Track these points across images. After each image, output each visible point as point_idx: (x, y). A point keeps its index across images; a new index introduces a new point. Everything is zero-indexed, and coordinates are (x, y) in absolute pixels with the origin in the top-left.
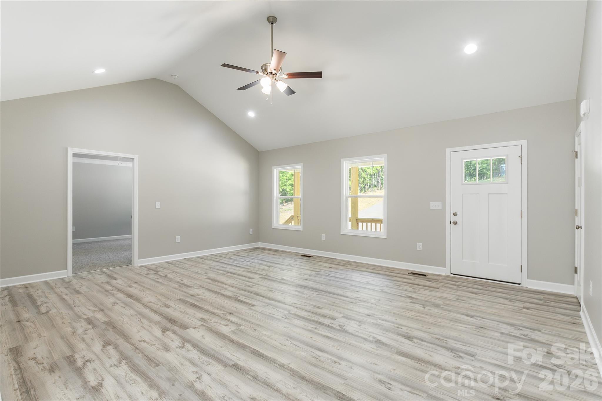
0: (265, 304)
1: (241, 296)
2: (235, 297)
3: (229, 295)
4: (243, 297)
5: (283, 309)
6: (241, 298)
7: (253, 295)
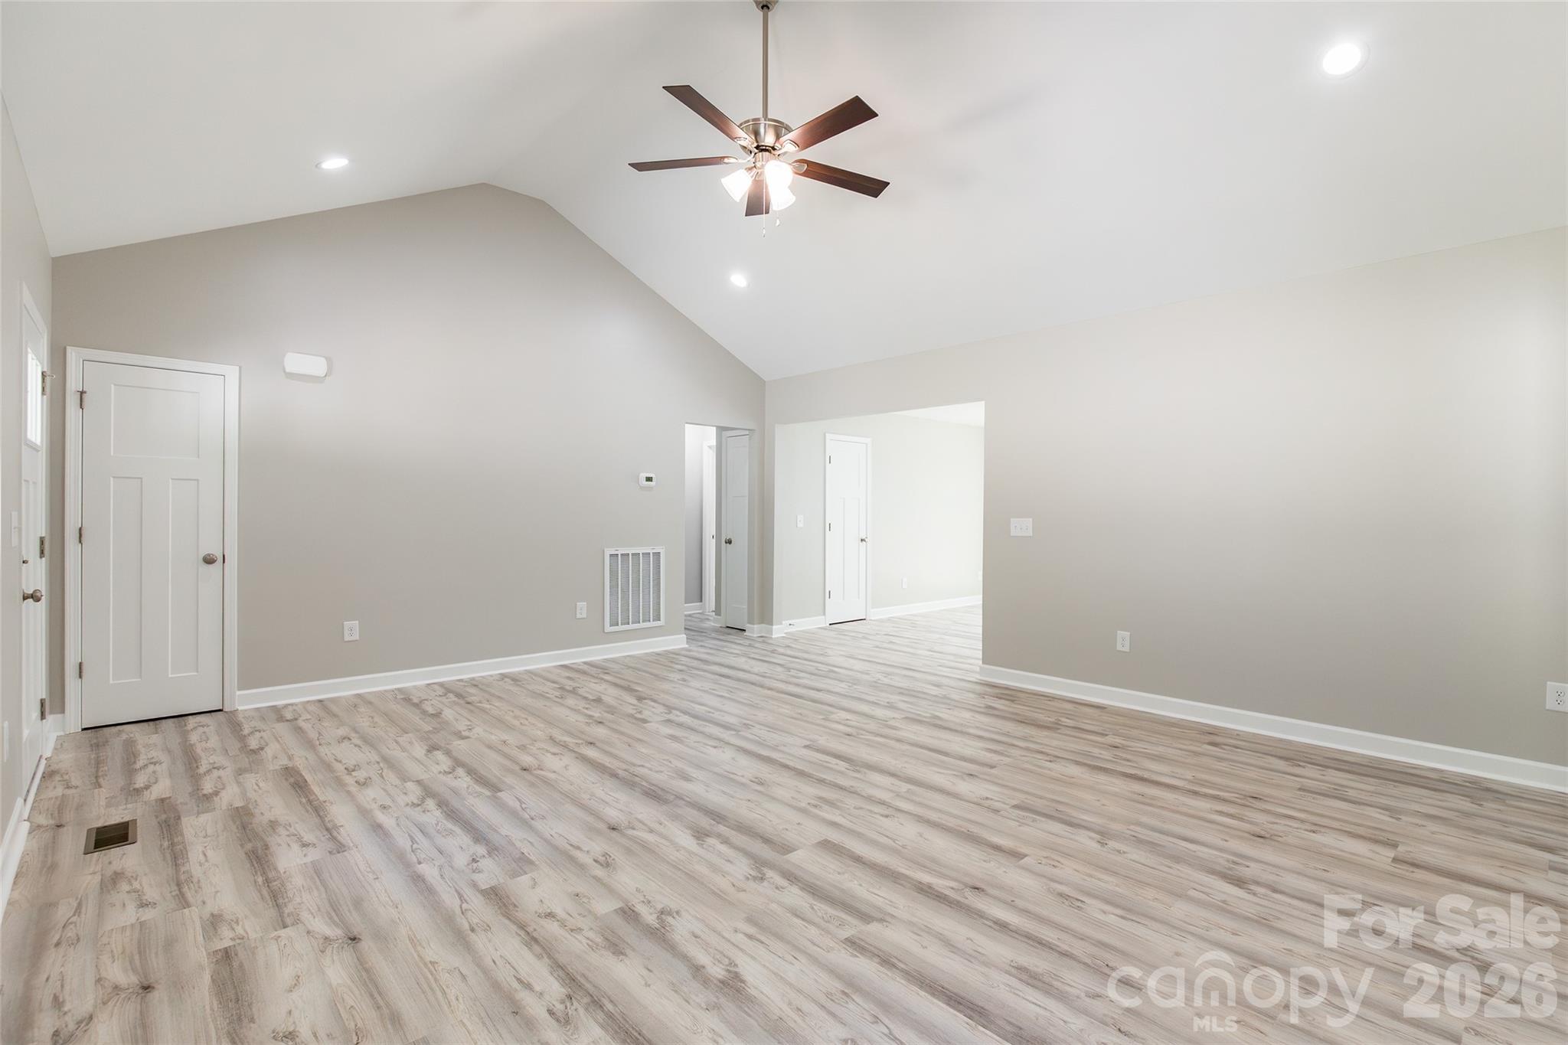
0: (782, 748)
1: (843, 769)
2: (858, 768)
3: (876, 774)
4: (835, 767)
5: (746, 739)
6: (842, 765)
7: (811, 772)
